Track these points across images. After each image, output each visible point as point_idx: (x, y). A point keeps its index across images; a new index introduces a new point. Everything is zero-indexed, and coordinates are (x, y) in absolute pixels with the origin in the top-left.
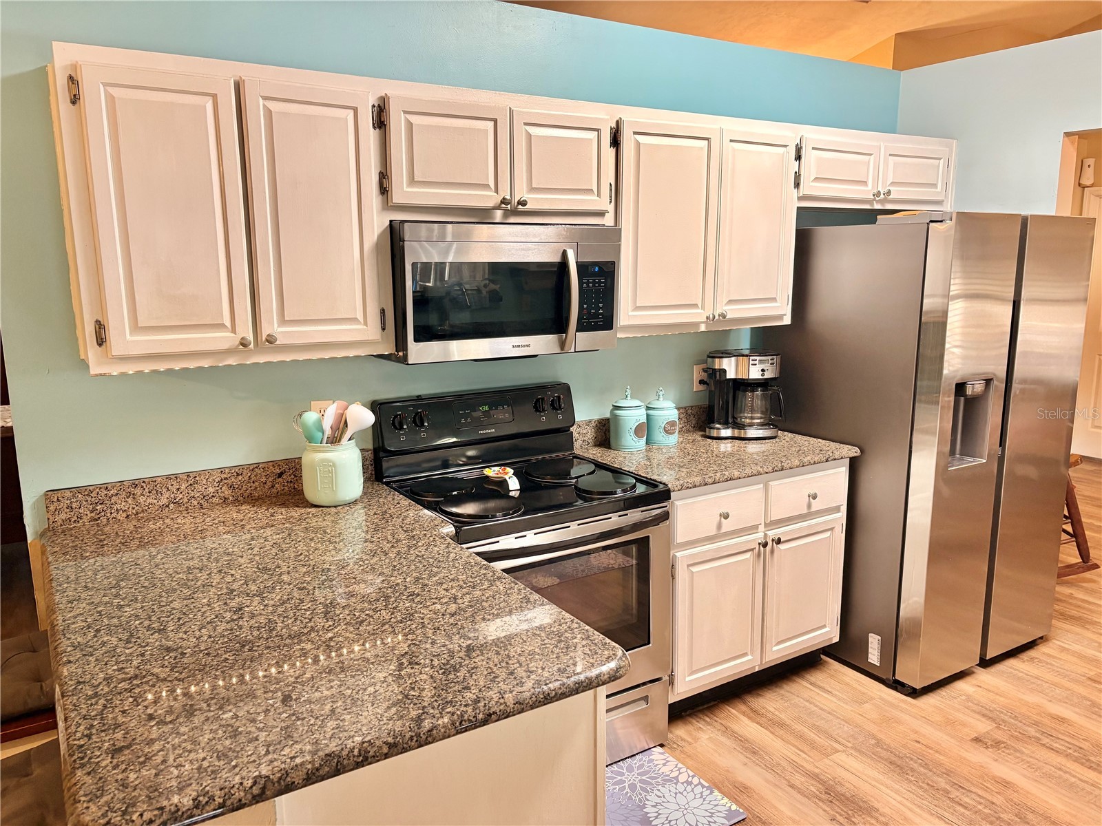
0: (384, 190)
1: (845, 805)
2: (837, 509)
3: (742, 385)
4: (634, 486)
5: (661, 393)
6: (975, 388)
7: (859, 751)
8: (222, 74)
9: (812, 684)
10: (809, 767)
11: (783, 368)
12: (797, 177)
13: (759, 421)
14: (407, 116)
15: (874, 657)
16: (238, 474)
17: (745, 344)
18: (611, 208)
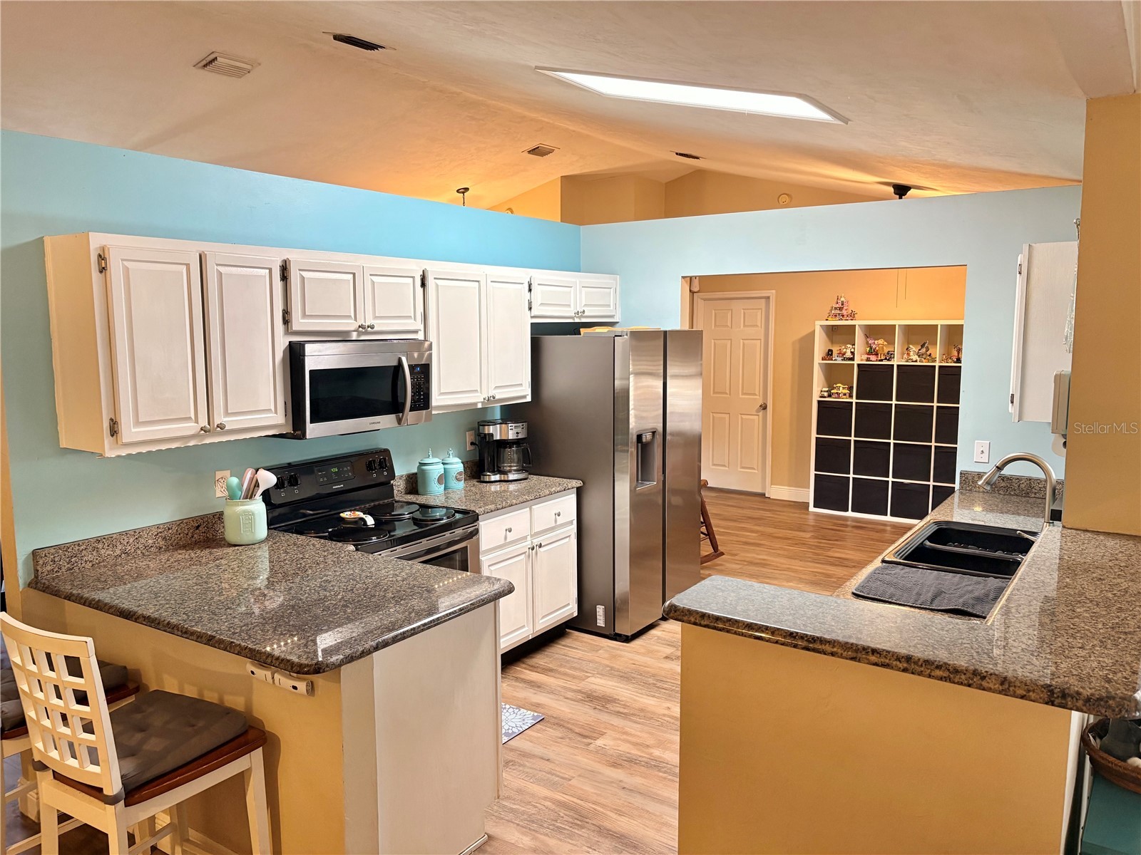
0: (286, 321)
1: (600, 701)
2: (571, 522)
3: (504, 444)
4: (454, 515)
5: (451, 453)
6: (647, 437)
7: (602, 675)
8: (191, 250)
9: (563, 646)
10: (575, 688)
11: (530, 431)
12: (530, 303)
13: (515, 468)
14: (301, 272)
15: (601, 622)
16: (169, 529)
17: (498, 415)
18: (422, 327)
